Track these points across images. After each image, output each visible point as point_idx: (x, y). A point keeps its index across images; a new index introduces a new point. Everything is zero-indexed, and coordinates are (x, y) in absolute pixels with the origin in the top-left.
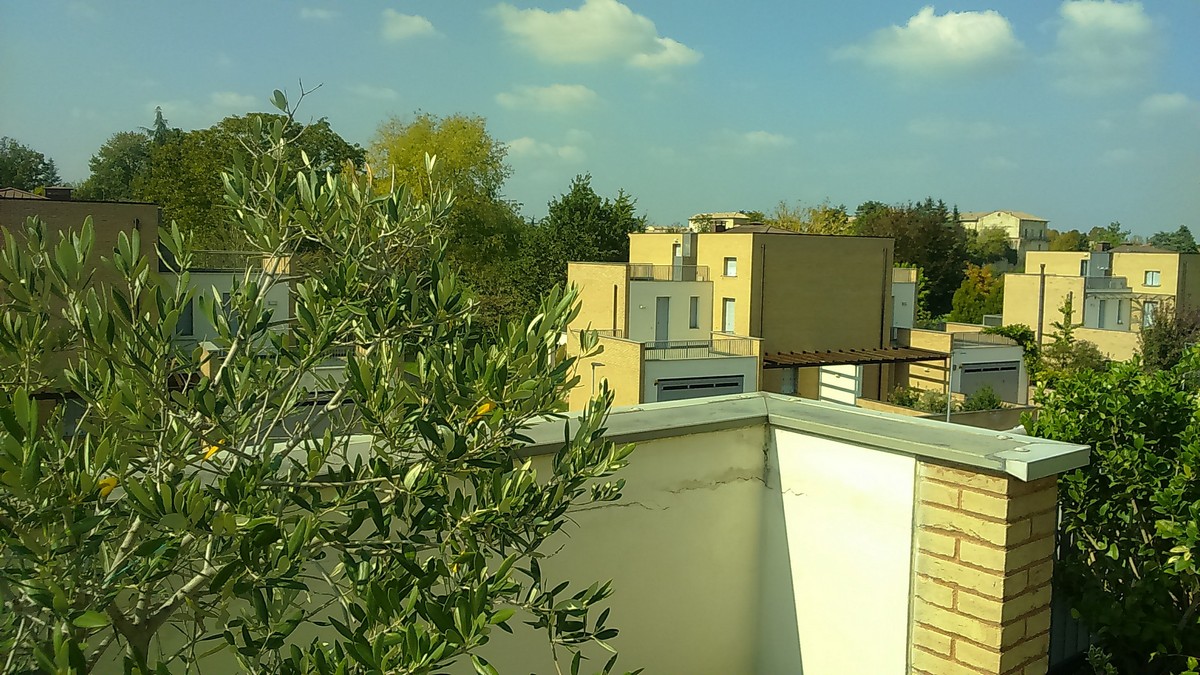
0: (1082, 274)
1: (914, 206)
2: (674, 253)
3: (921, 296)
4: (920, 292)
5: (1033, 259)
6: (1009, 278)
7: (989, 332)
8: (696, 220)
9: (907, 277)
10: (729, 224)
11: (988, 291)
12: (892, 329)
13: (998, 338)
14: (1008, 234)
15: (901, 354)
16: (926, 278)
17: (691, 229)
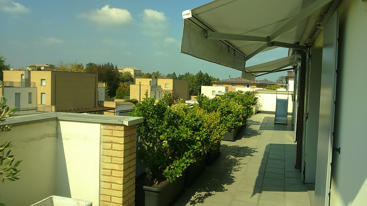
0: (150, 85)
1: (104, 65)
2: (22, 77)
3: (107, 91)
4: (106, 90)
5: (138, 80)
6: (131, 86)
7: (126, 101)
8: (30, 67)
9: (102, 86)
10: (42, 68)
11: (126, 90)
12: (98, 101)
13: (129, 103)
14: (131, 74)
15: (101, 109)
16: (108, 86)
17: (28, 69)
